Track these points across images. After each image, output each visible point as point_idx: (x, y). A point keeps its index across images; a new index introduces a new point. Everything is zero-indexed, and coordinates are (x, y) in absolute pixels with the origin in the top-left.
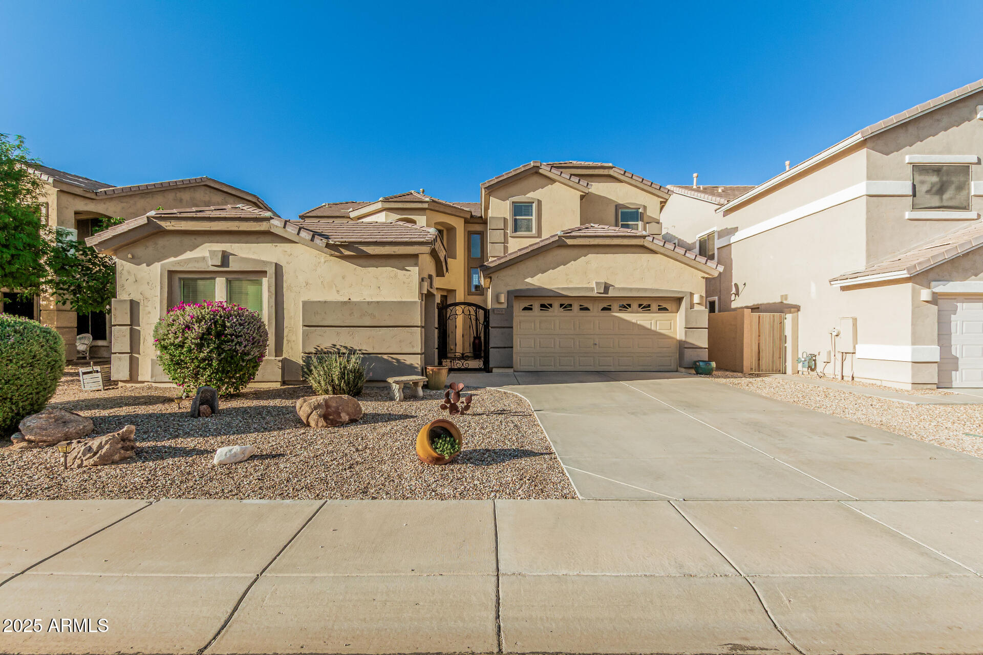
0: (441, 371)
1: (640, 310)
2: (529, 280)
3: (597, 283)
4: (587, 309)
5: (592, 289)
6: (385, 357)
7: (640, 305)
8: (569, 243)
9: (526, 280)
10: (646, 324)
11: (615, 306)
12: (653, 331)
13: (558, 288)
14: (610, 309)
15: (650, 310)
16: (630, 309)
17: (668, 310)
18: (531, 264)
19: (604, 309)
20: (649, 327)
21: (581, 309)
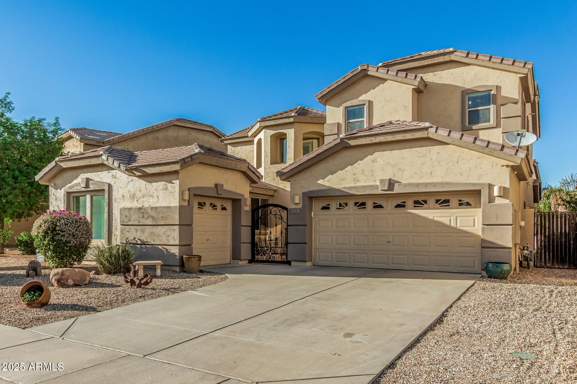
0: (190, 259)
1: (437, 206)
2: (320, 182)
3: (382, 181)
4: (380, 207)
5: (377, 187)
6: (160, 247)
7: (437, 201)
8: (352, 144)
9: (318, 182)
10: (446, 221)
11: (410, 203)
12: (453, 228)
13: (345, 188)
14: (404, 206)
15: (449, 205)
16: (425, 206)
17: (471, 205)
18: (322, 167)
19: (398, 206)
20: (448, 223)
21: (374, 207)
